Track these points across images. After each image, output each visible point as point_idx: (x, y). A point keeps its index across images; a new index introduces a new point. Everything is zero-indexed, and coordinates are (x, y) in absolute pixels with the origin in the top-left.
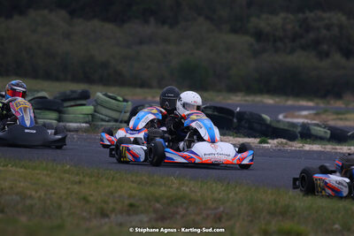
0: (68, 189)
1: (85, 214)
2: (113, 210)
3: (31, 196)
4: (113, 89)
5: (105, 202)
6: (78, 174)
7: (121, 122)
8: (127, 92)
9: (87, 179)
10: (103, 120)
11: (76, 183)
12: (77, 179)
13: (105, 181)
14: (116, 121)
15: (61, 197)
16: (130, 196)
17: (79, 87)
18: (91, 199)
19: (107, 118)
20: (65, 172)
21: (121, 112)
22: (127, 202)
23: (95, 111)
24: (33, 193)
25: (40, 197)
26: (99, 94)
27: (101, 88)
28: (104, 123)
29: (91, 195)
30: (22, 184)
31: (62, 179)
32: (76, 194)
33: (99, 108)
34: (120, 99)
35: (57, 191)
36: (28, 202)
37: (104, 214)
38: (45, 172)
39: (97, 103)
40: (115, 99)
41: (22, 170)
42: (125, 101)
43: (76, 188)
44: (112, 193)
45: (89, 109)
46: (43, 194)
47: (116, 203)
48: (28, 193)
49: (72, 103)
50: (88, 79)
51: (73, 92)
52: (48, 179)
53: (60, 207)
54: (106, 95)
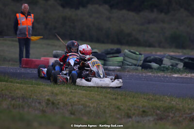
0: (109, 102)
1: (118, 116)
2: (134, 114)
3: (89, 106)
4: (134, 48)
5: (130, 110)
6: (114, 94)
7: (138, 66)
8: (141, 49)
9: (119, 97)
10: (128, 65)
11: (113, 99)
12: (114, 97)
13: (129, 98)
14: (135, 65)
15: (105, 107)
16: (143, 107)
17: (115, 47)
18: (122, 108)
19: (130, 64)
20: (107, 93)
21: (138, 60)
22: (141, 110)
23: (124, 60)
24: (90, 104)
25: (94, 107)
26: (126, 51)
27: (127, 47)
28: (129, 67)
29: (122, 106)
30: (84, 99)
31: (106, 97)
32: (114, 105)
33: (126, 58)
34: (138, 53)
35: (103, 103)
36: (88, 109)
37: (129, 116)
38: (97, 93)
39: (125, 56)
40: (135, 53)
41: (84, 92)
42: (140, 54)
43: (114, 102)
44: (133, 105)
45: (120, 59)
46: (95, 105)
47: (135, 110)
48: (88, 104)
49: (111, 56)
50: (120, 42)
51: (112, 49)
52: (98, 97)
53: (105, 112)
54: (130, 51)
